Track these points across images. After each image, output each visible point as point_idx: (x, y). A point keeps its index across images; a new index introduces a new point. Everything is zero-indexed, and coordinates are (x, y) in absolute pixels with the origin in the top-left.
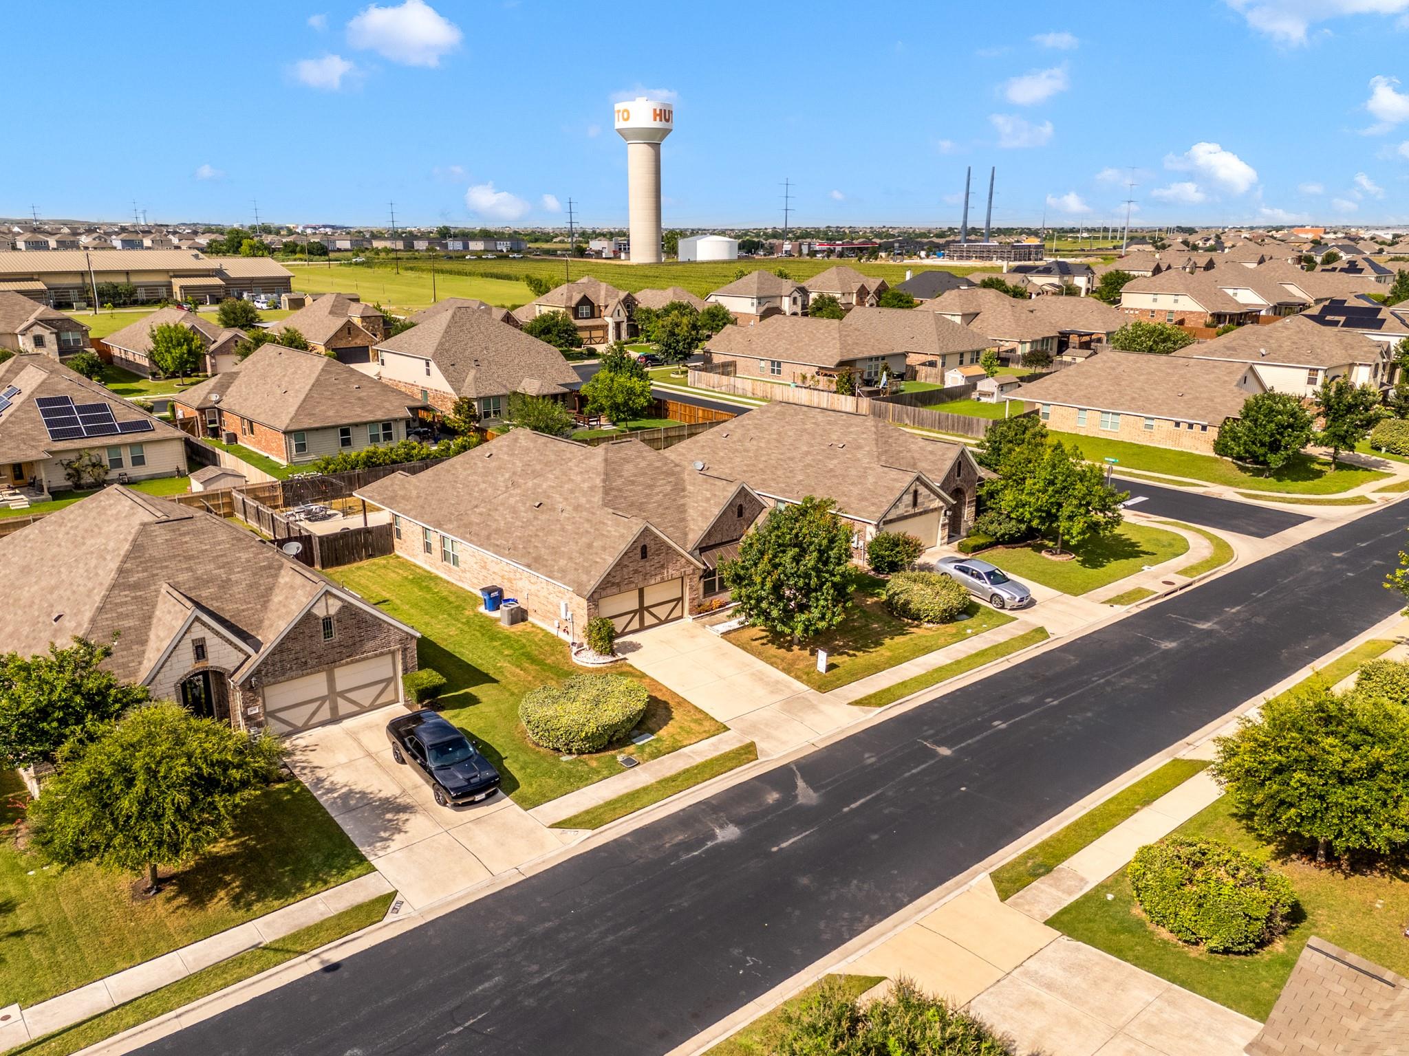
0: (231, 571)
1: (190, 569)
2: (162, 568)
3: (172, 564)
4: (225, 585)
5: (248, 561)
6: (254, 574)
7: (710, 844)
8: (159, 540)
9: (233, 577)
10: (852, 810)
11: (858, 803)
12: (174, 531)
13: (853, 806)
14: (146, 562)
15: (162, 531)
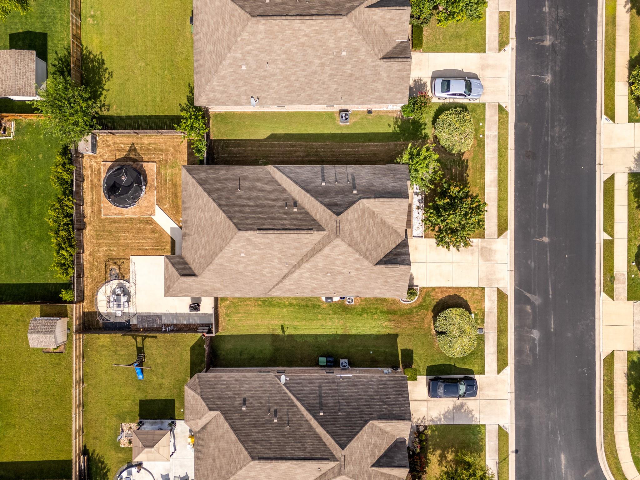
0: (370, 443)
1: (366, 458)
2: (364, 468)
3: (363, 464)
4: (375, 446)
5: (368, 436)
6: (374, 434)
7: (537, 342)
8: (352, 468)
9: (373, 443)
10: (552, 295)
11: (550, 291)
12: (349, 463)
13: (551, 293)
14: (360, 474)
15: (348, 467)
